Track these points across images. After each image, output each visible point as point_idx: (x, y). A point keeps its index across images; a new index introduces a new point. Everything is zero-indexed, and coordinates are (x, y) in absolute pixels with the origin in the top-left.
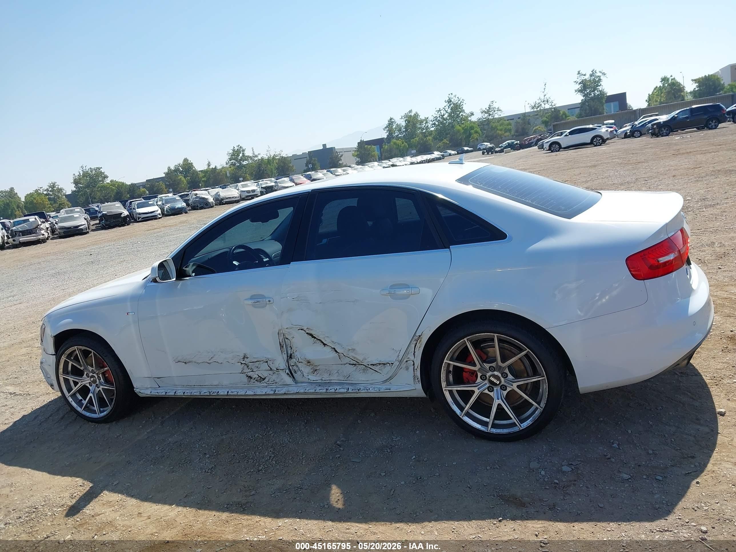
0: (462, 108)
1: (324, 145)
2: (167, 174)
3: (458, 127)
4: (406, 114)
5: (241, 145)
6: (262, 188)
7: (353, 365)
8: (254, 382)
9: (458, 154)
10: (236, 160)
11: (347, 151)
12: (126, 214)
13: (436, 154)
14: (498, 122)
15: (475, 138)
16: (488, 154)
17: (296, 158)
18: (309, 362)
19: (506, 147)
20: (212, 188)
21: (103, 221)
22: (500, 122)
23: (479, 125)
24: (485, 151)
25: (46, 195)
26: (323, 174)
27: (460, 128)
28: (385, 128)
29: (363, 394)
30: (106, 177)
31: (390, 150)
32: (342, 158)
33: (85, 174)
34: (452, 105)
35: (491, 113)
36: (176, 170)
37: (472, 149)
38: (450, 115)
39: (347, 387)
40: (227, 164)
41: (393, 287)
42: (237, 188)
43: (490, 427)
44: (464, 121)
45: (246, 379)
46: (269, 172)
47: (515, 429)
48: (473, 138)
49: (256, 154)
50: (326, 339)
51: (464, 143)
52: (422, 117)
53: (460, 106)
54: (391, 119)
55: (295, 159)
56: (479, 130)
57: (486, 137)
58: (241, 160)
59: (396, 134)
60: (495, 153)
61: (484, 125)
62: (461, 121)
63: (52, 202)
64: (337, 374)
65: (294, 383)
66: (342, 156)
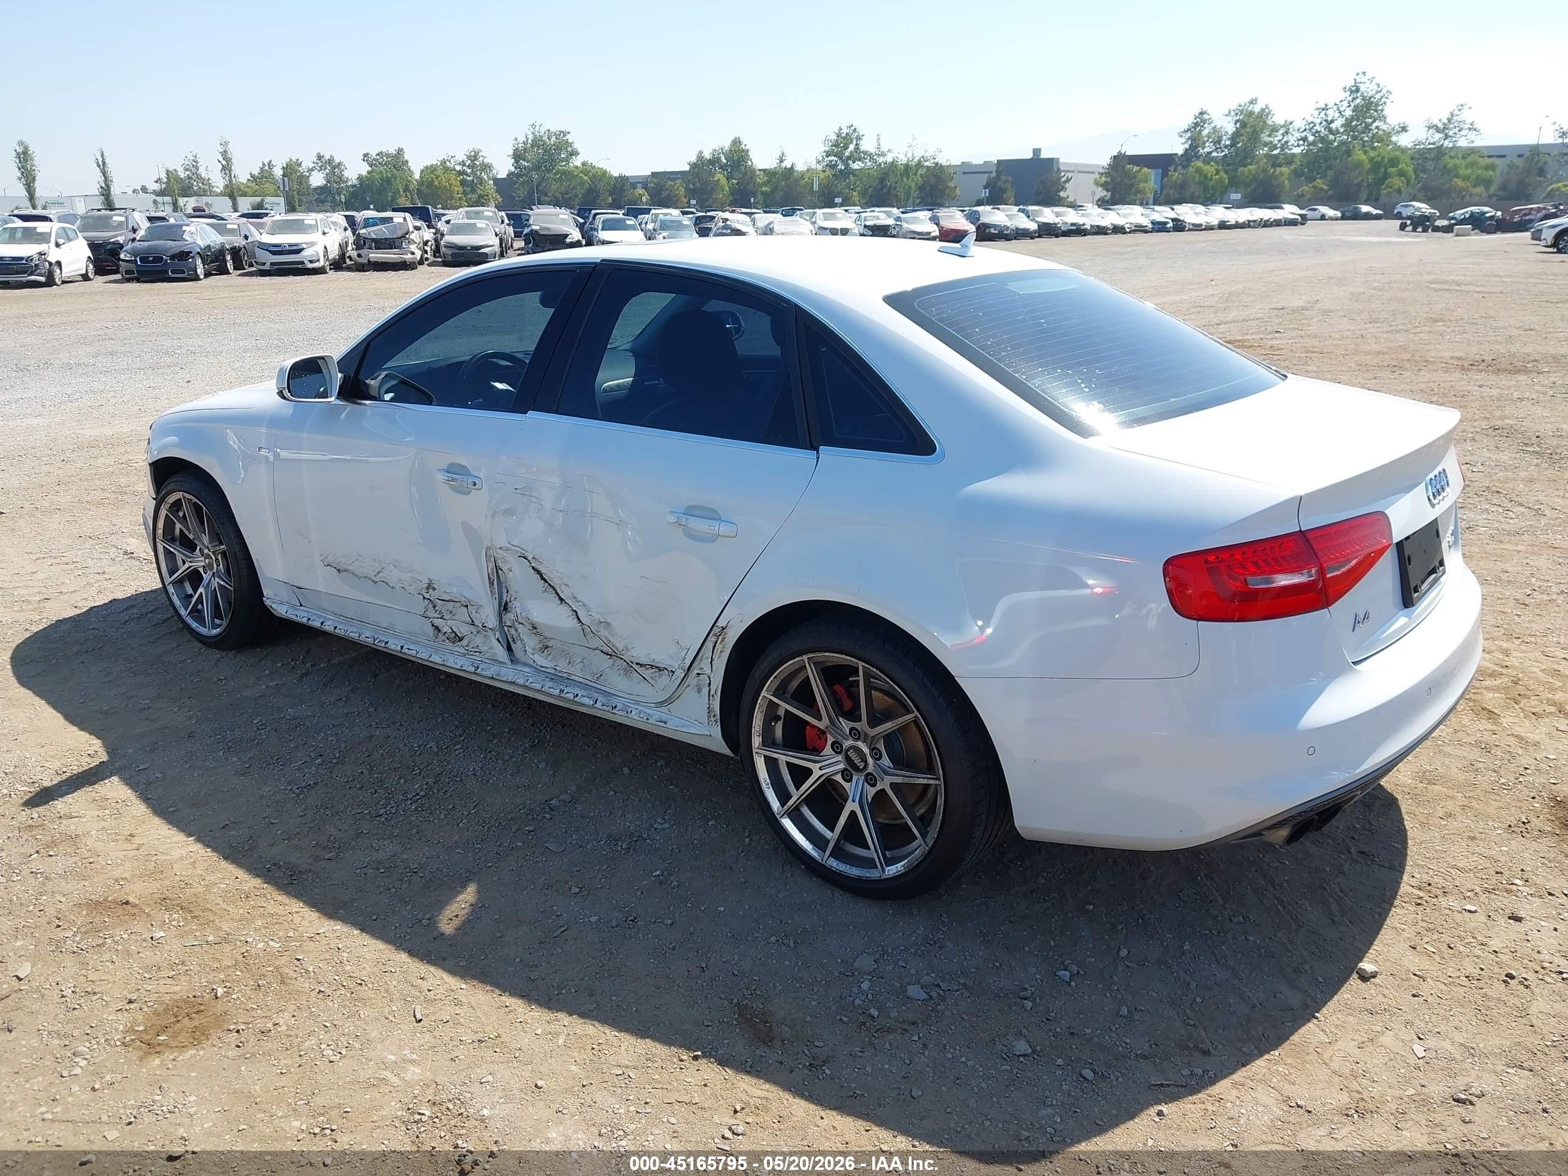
0: (1382, 110)
1: (1037, 152)
2: (694, 166)
3: (1359, 156)
4: (1240, 106)
5: (856, 125)
6: (865, 226)
7: (608, 654)
8: (444, 641)
9: (1343, 218)
10: (839, 155)
11: (1085, 171)
12: (576, 239)
13: (1289, 211)
14: (1463, 158)
15: (1396, 187)
16: (1414, 230)
17: (968, 170)
18: (535, 628)
19: (1462, 222)
20: (765, 212)
21: (530, 245)
22: (1469, 159)
23: (1412, 159)
24: (1409, 222)
25: (460, 173)
26: (1007, 215)
27: (1363, 157)
28: (1185, 131)
29: (619, 717)
30: (574, 153)
31: (1183, 186)
32: (1067, 185)
33: (537, 142)
34: (1358, 101)
35: (1451, 133)
36: (714, 161)
37: (1380, 212)
38: (1347, 124)
39: (595, 695)
40: (819, 162)
41: (692, 511)
42: (814, 220)
43: (828, 853)
44: (1379, 142)
45: (430, 631)
46: (901, 194)
47: (874, 874)
48: (1390, 187)
49: (884, 149)
50: (564, 588)
51: (1364, 195)
52: (1278, 119)
53: (1377, 105)
54: (1201, 113)
55: (964, 173)
56: (1410, 170)
57: (1423, 188)
58: (849, 158)
59: (1207, 150)
60: (1433, 231)
61: (1426, 158)
62: (1372, 141)
63: (468, 189)
64: (581, 665)
65: (508, 662)
66: (1068, 180)
